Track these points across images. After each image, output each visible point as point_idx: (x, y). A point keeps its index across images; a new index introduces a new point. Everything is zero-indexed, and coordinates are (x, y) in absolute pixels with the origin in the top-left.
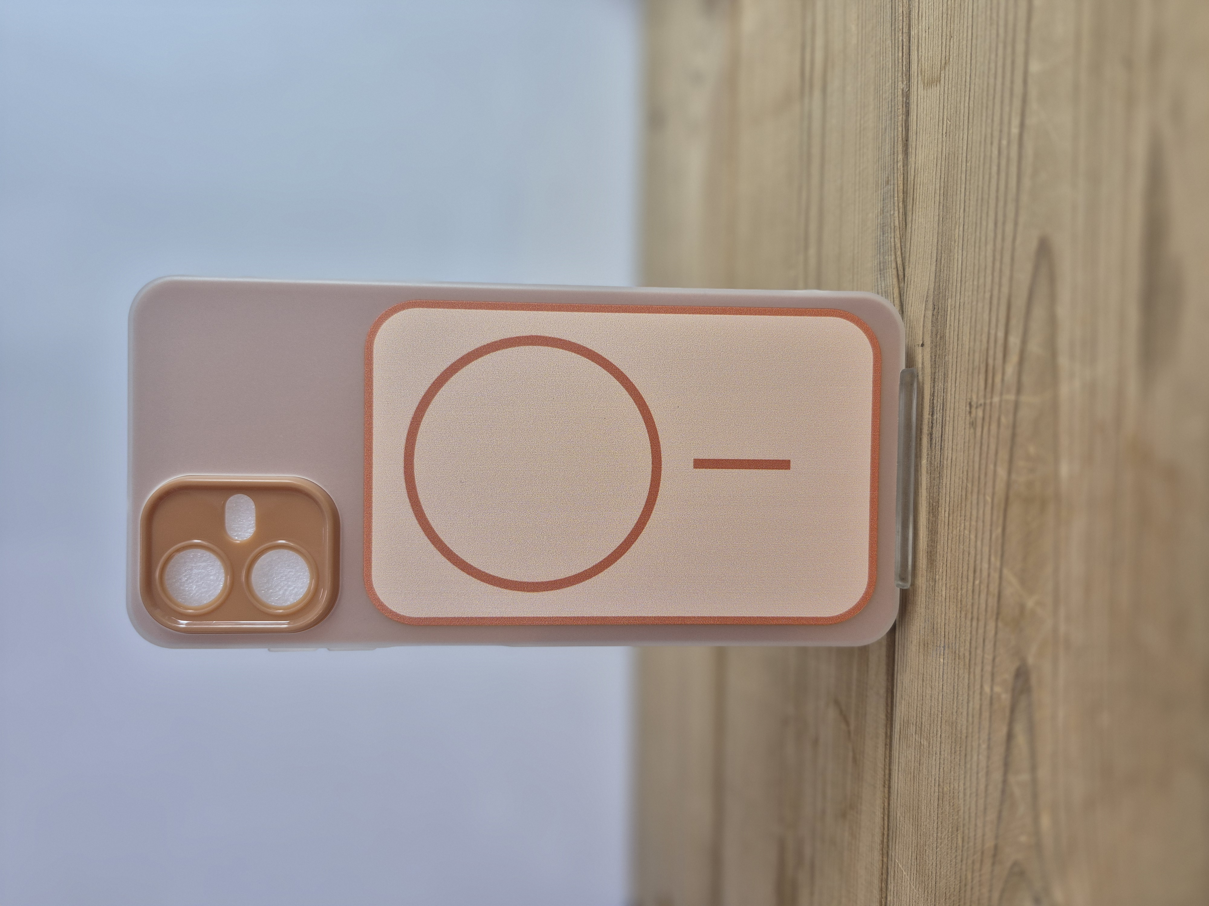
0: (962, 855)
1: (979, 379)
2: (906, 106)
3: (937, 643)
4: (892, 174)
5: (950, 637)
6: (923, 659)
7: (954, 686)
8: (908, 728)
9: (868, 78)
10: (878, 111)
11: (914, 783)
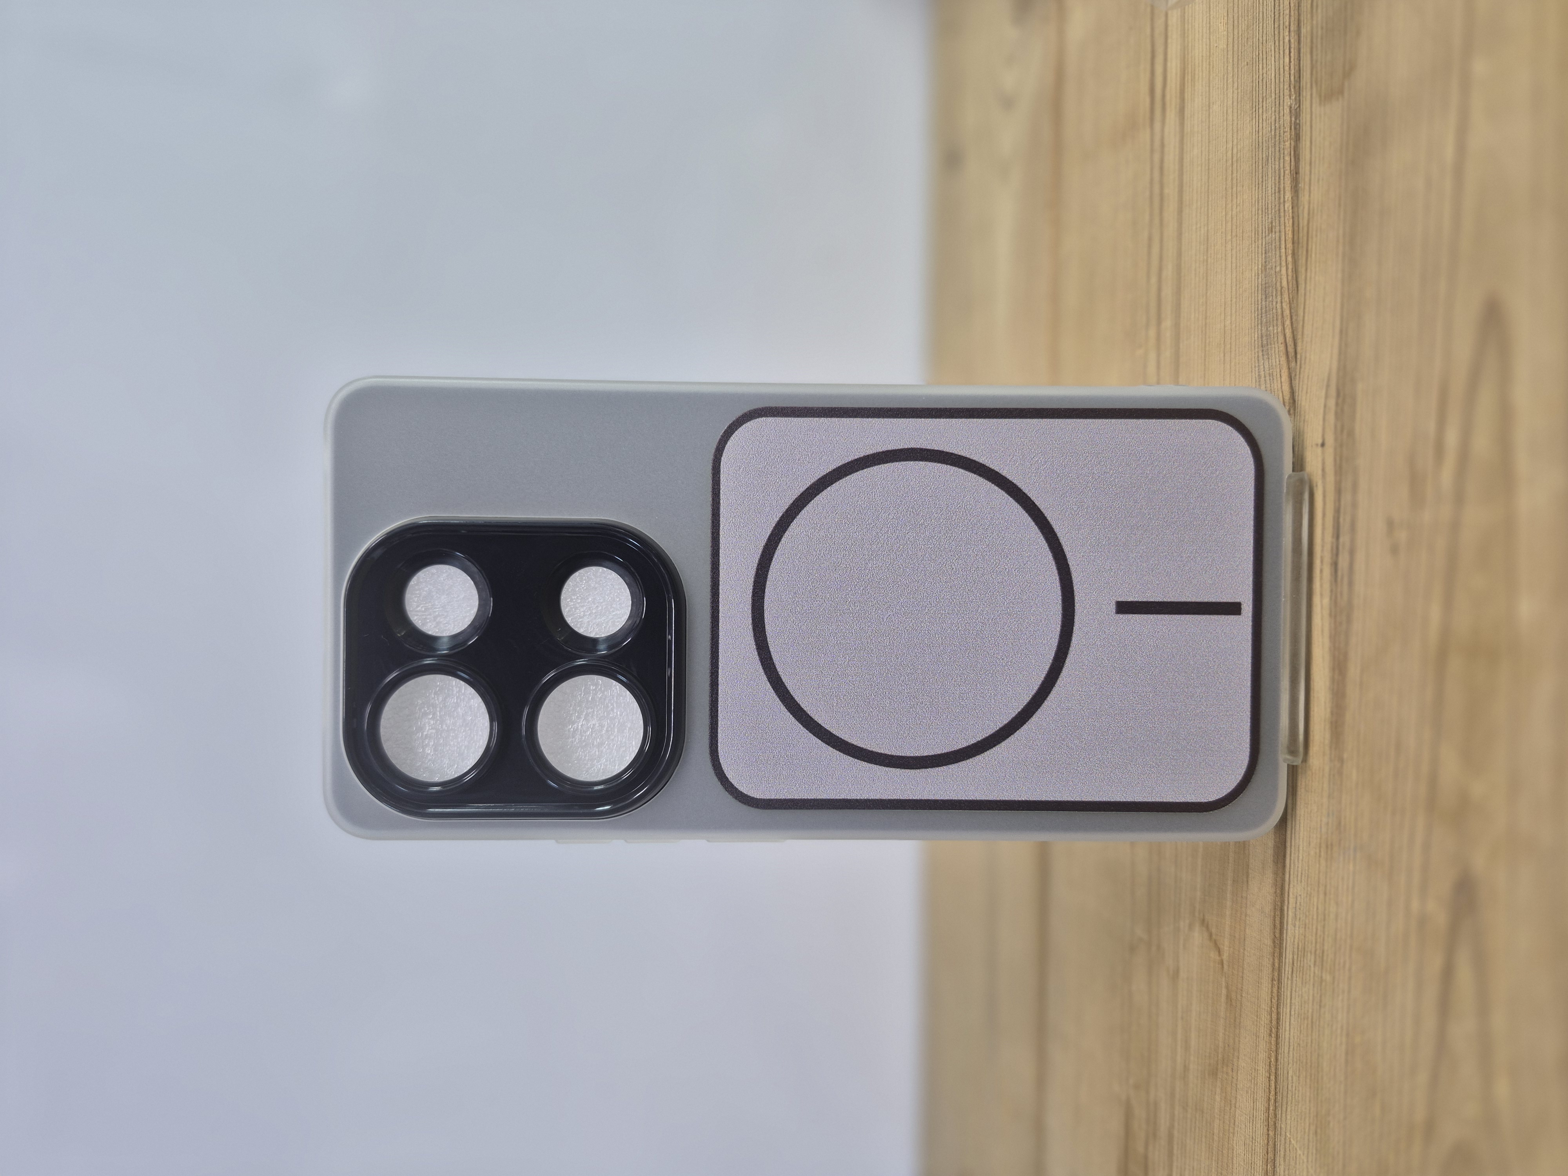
0: (1381, 1130)
2: (1295, 129)
3: (1345, 844)
4: (1277, 218)
6: (1325, 865)
7: (1369, 901)
8: (1304, 958)
9: (1242, 94)
10: (1257, 135)
11: (1312, 1032)
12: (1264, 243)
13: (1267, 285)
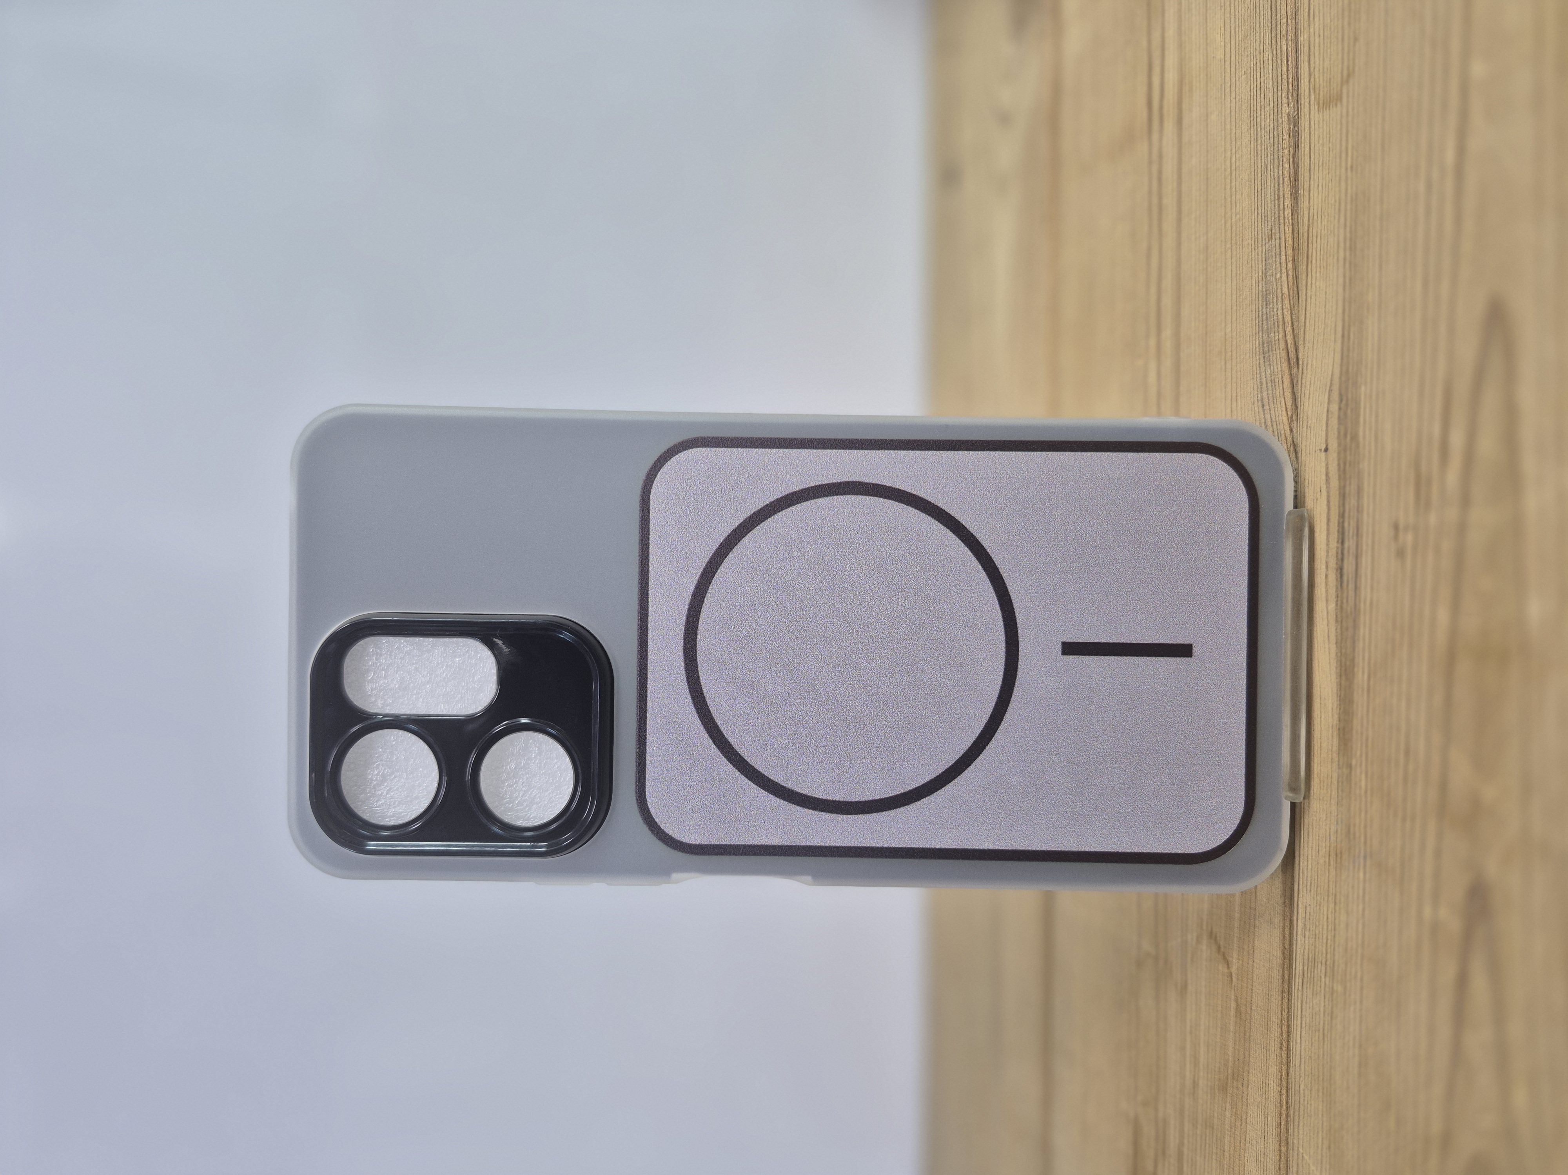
0: (1397, 1143)
1: (1407, 492)
2: (1294, 136)
3: (1354, 852)
4: (1277, 226)
5: (1374, 843)
6: (1334, 874)
7: (1380, 910)
8: (1314, 969)
9: (1240, 103)
10: (1256, 144)
11: (1323, 1045)
12: (1264, 251)
13: (1268, 292)
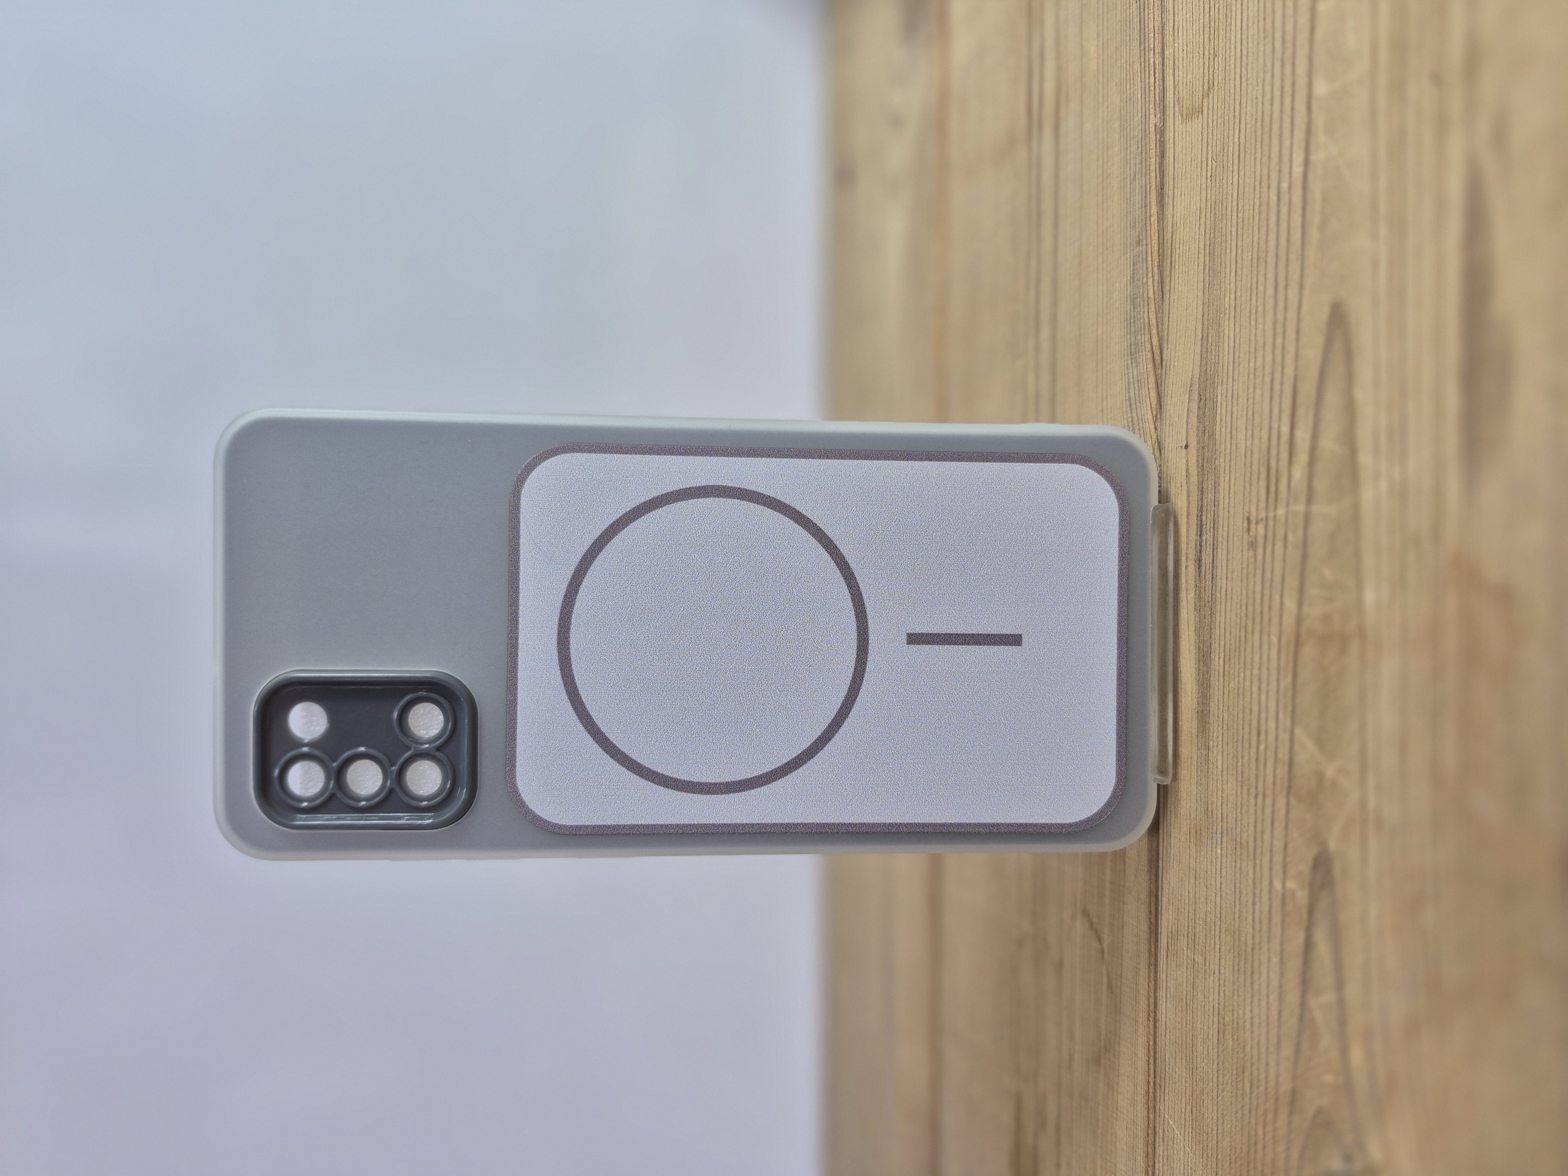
0: (1251, 1104)
1: (1259, 488)
2: (1160, 146)
3: (1212, 829)
4: (1144, 232)
5: (1230, 822)
6: (1194, 850)
7: (1235, 883)
8: (1177, 942)
9: (1112, 113)
10: (1125, 152)
11: (1186, 1014)
12: (1132, 256)
13: (1135, 296)
